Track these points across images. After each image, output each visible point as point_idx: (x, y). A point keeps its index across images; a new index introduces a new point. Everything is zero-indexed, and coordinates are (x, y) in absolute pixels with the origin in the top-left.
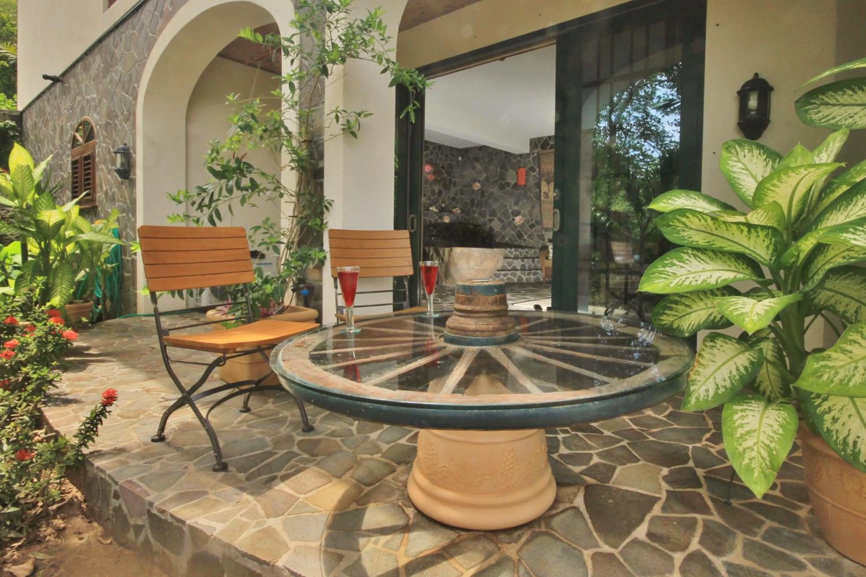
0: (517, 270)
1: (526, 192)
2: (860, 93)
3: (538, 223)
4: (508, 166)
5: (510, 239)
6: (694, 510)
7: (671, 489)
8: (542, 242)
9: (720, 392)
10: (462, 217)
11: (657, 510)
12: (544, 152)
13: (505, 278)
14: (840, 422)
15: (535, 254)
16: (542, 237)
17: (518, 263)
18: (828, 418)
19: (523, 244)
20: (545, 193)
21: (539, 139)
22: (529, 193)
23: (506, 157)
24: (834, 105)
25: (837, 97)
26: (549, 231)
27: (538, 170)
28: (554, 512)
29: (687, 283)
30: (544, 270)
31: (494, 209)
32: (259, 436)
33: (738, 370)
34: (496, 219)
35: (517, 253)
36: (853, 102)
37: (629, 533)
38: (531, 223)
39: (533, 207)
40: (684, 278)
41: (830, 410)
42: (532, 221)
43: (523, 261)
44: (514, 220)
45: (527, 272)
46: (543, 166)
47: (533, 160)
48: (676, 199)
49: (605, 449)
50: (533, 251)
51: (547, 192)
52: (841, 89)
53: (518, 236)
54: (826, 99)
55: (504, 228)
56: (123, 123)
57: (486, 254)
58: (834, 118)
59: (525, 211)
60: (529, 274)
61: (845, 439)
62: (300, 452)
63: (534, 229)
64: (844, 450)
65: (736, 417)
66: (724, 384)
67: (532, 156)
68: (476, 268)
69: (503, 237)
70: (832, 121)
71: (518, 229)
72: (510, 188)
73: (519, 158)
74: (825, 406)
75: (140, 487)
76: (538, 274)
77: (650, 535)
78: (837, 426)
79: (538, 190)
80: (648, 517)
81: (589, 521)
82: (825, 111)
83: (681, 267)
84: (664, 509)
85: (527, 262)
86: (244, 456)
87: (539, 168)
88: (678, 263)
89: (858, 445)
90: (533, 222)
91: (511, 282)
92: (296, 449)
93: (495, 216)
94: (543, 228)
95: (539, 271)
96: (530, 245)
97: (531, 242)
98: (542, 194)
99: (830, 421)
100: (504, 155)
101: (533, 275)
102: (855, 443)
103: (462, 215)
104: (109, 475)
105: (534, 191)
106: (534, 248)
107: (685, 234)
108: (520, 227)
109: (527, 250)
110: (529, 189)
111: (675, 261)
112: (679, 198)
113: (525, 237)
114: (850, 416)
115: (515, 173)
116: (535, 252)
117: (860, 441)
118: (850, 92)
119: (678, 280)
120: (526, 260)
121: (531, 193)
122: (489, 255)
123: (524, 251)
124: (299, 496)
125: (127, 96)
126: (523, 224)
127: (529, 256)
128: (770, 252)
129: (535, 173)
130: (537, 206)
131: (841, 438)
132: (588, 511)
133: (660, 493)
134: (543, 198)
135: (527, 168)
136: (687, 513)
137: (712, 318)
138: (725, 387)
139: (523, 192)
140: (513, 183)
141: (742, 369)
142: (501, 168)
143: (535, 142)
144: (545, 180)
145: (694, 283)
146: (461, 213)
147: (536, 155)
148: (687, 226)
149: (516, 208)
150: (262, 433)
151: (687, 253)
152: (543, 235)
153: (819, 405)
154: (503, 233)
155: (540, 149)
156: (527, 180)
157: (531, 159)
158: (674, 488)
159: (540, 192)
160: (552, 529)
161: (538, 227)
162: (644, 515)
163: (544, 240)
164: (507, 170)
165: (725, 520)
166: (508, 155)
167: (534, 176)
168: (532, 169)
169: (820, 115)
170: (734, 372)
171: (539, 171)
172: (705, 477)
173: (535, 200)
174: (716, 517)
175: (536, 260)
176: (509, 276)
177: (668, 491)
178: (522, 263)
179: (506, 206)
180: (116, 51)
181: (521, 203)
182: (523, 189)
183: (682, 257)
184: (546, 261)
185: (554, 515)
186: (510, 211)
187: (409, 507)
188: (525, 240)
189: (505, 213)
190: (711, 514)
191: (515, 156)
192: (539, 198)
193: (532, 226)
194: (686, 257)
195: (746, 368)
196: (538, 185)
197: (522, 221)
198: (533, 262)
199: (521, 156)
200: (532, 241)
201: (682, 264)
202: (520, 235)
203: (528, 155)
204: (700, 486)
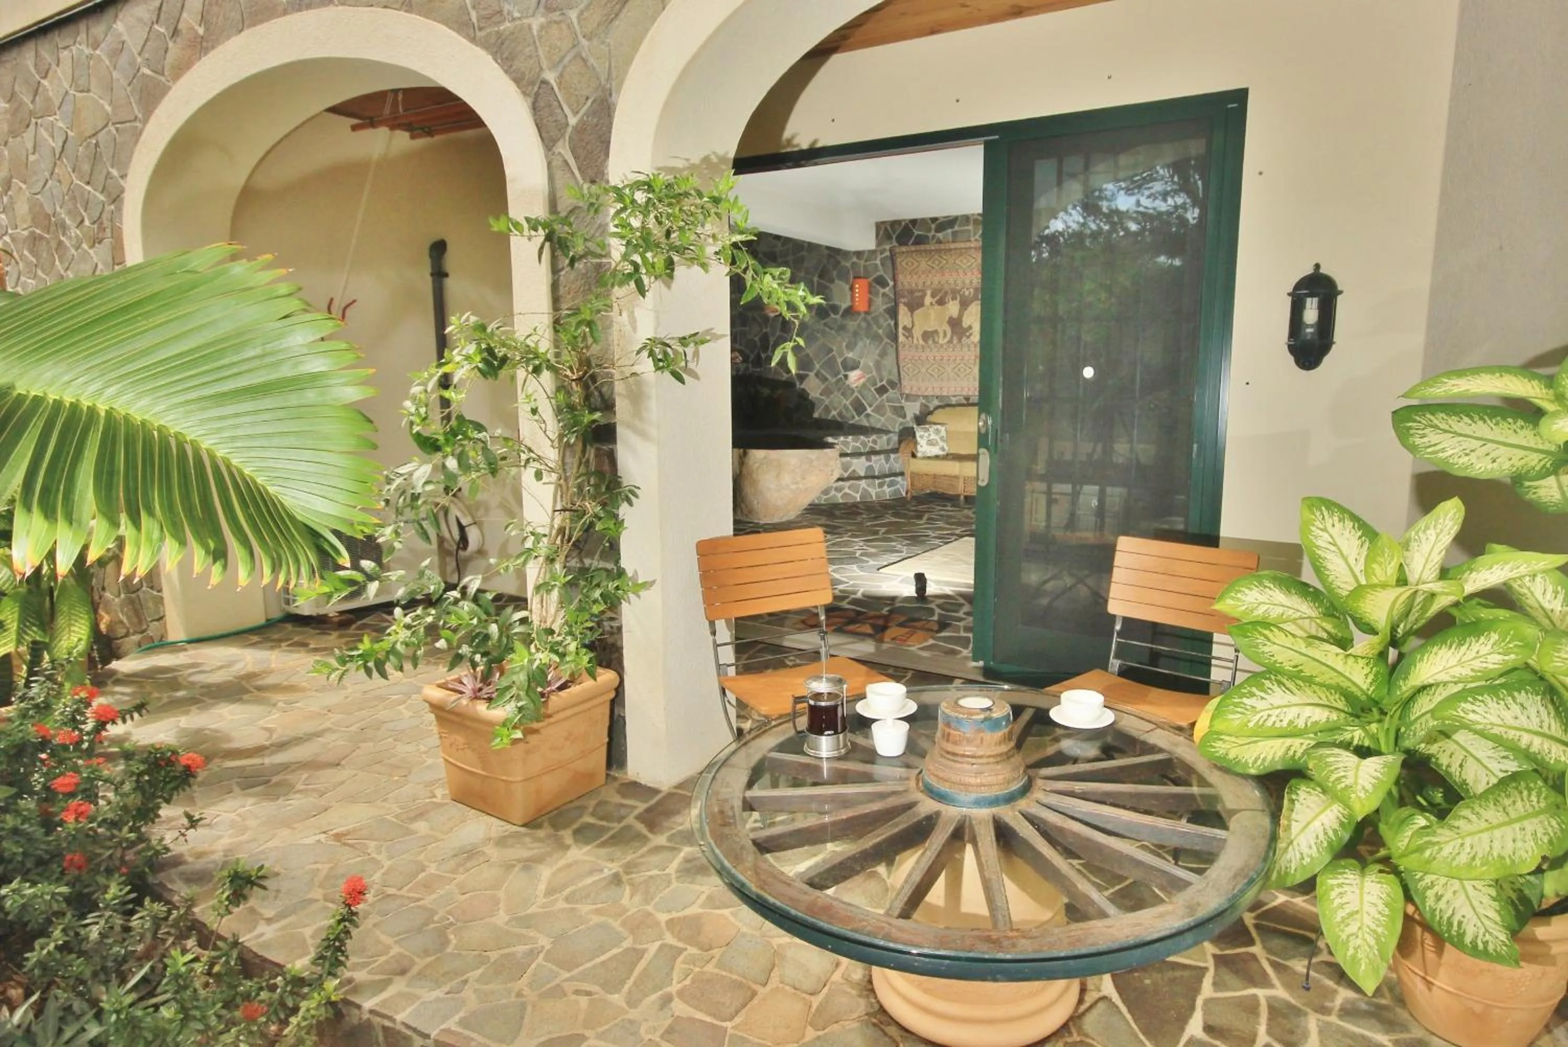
0: (859, 478)
1: (869, 325)
2: (1480, 423)
3: (893, 384)
4: (835, 273)
5: (840, 414)
6: (1253, 982)
7: (1218, 952)
8: (901, 420)
9: (1305, 863)
10: (747, 369)
11: (1207, 989)
12: (904, 249)
13: (839, 495)
14: (1444, 900)
15: (888, 444)
16: (900, 411)
17: (859, 465)
18: (1430, 893)
19: (865, 423)
20: (905, 328)
21: (894, 223)
22: (875, 327)
23: (830, 256)
24: (1445, 431)
25: (1450, 422)
26: (914, 401)
27: (891, 283)
28: (1083, 1008)
29: (1269, 723)
30: (908, 475)
31: (808, 355)
32: (596, 919)
33: (1326, 834)
34: (812, 374)
35: (858, 444)
36: (1471, 433)
37: (1182, 1029)
38: (879, 385)
39: (883, 354)
40: (1265, 714)
41: (1433, 884)
42: (881, 380)
43: (869, 460)
44: (846, 377)
45: (877, 481)
46: (900, 277)
47: (883, 264)
48: (1247, 591)
49: (1117, 888)
50: (885, 438)
51: (909, 326)
52: (1456, 414)
53: (856, 410)
54: (1436, 422)
55: (827, 392)
56: (85, 246)
57: (811, 461)
58: (1443, 450)
59: (869, 360)
60: (881, 485)
61: (1449, 918)
62: (681, 945)
63: (885, 396)
64: (1449, 931)
65: (1333, 894)
66: (1310, 852)
67: (879, 257)
68: (793, 487)
69: (827, 409)
70: (1440, 455)
71: (856, 394)
72: (838, 317)
73: (855, 259)
74: (1428, 879)
75: (472, 1039)
76: (897, 483)
77: (1209, 1029)
78: (1442, 905)
79: (892, 323)
80: (1199, 1002)
81: (1129, 1017)
82: (1433, 437)
83: (1262, 698)
84: (1216, 985)
85: (876, 462)
86: (598, 960)
87: (894, 279)
88: (1257, 693)
89: (1463, 926)
90: (884, 383)
91: (851, 501)
92: (670, 939)
93: (811, 371)
94: (902, 395)
95: (899, 479)
96: (879, 426)
97: (878, 421)
98: (900, 330)
99: (1433, 899)
100: (827, 252)
101: (889, 486)
102: (1460, 923)
103: (745, 365)
104: (404, 1024)
105: (885, 324)
106: (887, 432)
107: (1266, 649)
108: (859, 392)
109: (874, 437)
110: (876, 320)
111: (1254, 689)
112: (1251, 589)
113: (869, 410)
114: (1455, 893)
115: (847, 287)
116: (889, 441)
117: (1465, 921)
118: (1466, 419)
119: (1257, 717)
120: (874, 458)
121: (879, 327)
122: (815, 463)
123: (867, 441)
124: (724, 1024)
125: (89, 188)
126: (864, 385)
127: (878, 448)
128: (1369, 680)
129: (887, 290)
130: (891, 351)
131: (1445, 918)
132: (1124, 1001)
133: (1206, 961)
134: (901, 338)
135: (870, 279)
136: (1245, 988)
137: (1291, 753)
138: (1311, 856)
139: (864, 324)
140: (844, 306)
141: (1331, 833)
142: (820, 276)
143: (886, 229)
144: (905, 304)
145: (1278, 725)
146: (744, 361)
147: (888, 253)
148: (1269, 640)
149: (850, 355)
150: (598, 912)
151: (1270, 679)
152: (902, 408)
153: (1421, 879)
154: (827, 402)
155: (895, 243)
156: (870, 302)
157: (878, 262)
158: (1221, 949)
159: (896, 325)
160: (1087, 1036)
161: (891, 393)
162: (1194, 1001)
163: (904, 416)
164: (832, 281)
165: (1291, 995)
166: (834, 253)
167: (884, 295)
168: (881, 282)
169: (1425, 440)
170: (1322, 837)
171: (895, 286)
172: (1257, 926)
173: (886, 340)
174: (1280, 992)
175: (892, 456)
176: (847, 490)
177: (1215, 956)
178: (868, 464)
179: (831, 350)
180: (45, 82)
181: (860, 344)
182: (865, 319)
183: (1263, 684)
184: (912, 460)
185: (1083, 1014)
186: (839, 360)
187: (889, 1024)
188: (868, 415)
189: (830, 364)
190: (1272, 986)
191: (845, 254)
192: (895, 338)
193: (882, 390)
194: (1267, 683)
195: (1335, 831)
196: (893, 313)
197: (862, 381)
198: (887, 460)
199: (859, 254)
200: (883, 419)
201: (1262, 694)
202: (859, 408)
203: (872, 252)
204: (1251, 942)
